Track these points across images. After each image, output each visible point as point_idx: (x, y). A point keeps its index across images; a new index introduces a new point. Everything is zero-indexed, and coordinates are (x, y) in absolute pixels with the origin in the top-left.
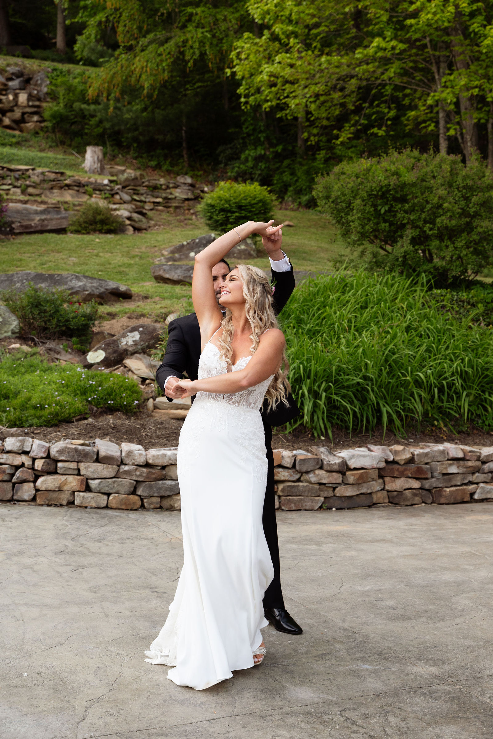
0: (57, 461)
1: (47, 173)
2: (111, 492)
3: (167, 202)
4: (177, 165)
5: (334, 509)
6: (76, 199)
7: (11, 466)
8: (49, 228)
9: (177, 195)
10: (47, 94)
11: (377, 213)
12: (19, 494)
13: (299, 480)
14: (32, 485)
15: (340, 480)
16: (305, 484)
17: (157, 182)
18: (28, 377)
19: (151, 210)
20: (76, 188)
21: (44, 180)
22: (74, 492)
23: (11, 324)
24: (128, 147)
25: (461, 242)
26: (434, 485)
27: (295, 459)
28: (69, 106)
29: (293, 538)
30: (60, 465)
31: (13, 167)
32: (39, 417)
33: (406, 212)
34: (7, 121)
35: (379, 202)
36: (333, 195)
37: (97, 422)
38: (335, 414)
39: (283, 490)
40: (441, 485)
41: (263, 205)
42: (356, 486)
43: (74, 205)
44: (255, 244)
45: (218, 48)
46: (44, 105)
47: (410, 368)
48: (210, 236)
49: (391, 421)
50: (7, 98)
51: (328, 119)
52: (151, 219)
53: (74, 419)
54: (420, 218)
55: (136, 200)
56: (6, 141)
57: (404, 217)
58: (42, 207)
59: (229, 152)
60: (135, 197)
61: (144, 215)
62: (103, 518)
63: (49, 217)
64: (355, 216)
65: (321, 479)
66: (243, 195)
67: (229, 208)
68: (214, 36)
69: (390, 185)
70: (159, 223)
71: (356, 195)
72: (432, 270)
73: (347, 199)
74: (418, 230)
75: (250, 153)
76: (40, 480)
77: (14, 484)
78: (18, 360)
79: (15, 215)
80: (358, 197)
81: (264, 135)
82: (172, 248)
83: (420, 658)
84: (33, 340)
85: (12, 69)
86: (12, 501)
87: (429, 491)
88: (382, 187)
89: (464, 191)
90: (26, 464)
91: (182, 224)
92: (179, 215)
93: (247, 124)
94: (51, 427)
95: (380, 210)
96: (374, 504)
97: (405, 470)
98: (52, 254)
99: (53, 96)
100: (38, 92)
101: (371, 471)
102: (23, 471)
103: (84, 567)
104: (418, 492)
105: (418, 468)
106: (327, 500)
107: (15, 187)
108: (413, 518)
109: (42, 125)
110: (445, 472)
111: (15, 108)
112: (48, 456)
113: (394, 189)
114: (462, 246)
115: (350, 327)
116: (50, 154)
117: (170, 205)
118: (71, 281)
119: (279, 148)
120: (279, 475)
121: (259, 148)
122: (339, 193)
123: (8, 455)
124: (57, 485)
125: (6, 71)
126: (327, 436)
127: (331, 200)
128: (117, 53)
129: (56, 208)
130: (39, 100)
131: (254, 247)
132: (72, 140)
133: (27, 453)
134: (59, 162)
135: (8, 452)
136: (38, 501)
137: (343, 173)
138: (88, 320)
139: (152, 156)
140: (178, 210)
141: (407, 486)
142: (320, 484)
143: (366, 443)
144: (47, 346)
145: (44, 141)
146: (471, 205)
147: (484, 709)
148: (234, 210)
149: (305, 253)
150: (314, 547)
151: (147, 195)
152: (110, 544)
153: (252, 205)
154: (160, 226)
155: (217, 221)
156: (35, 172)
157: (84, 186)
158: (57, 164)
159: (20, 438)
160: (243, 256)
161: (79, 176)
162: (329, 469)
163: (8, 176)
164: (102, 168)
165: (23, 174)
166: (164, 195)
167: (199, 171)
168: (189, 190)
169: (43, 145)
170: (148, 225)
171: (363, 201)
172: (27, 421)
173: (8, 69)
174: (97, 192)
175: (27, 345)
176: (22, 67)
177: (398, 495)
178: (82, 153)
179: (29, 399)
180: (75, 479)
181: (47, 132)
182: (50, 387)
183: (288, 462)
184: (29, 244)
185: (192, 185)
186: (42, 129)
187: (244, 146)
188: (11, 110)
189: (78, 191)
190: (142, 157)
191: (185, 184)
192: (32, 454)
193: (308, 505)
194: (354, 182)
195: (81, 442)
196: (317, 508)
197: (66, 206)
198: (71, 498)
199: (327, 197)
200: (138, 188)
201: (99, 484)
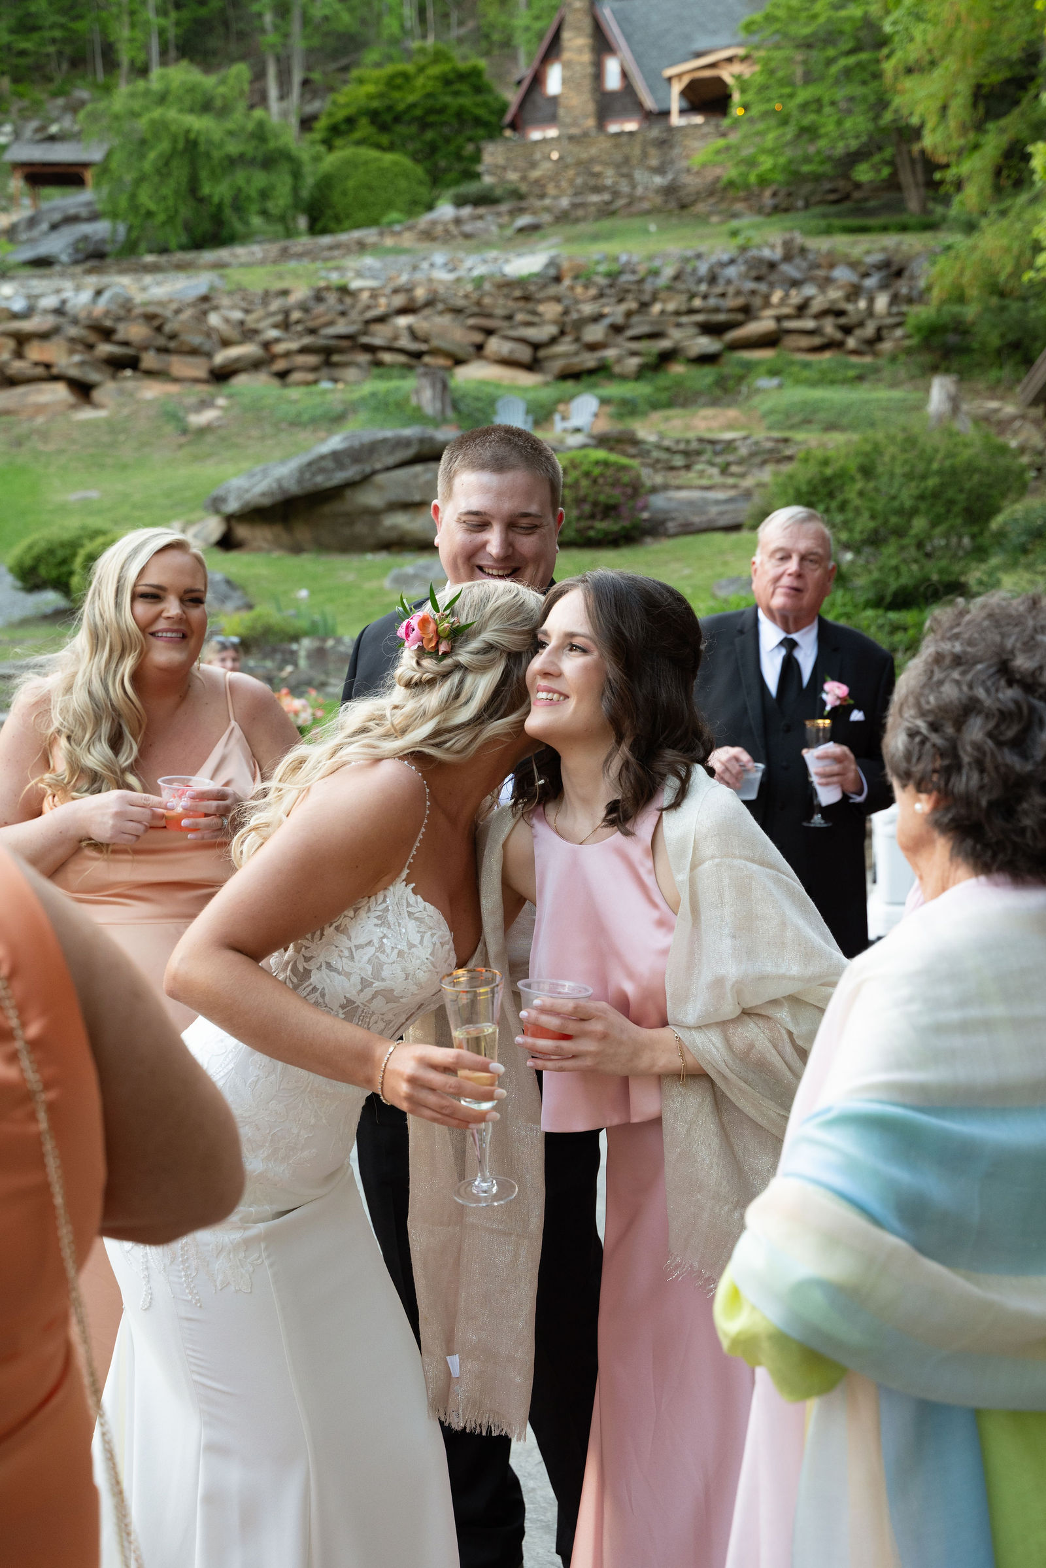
10: (926, 290)
46: (913, 310)
50: (857, 308)
85: (872, 259)
109: (906, 343)
111: (868, 321)
125: (862, 263)
130: (910, 302)
145: (903, 370)
173: (867, 258)
176: (894, 250)
181: (911, 353)
186: (904, 349)
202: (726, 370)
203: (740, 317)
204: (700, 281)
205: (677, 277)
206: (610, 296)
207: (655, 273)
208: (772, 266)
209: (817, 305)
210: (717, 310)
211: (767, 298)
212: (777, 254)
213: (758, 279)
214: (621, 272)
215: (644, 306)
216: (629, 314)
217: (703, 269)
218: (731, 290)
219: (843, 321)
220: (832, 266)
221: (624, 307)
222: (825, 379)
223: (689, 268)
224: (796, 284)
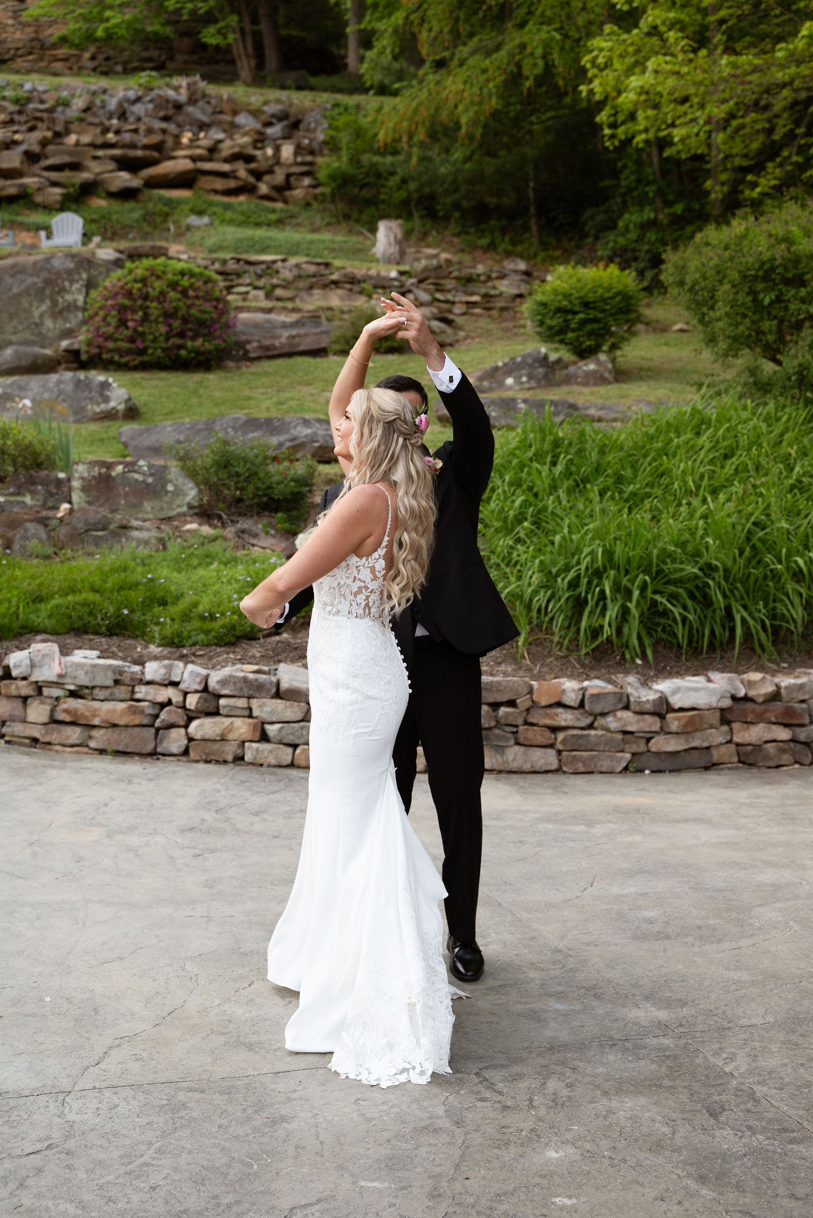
0: (220, 696)
1: (304, 266)
2: (298, 742)
3: (488, 302)
4: (521, 242)
5: (647, 772)
6: (348, 303)
7: (154, 704)
8: (301, 348)
9: (503, 289)
10: (325, 143)
11: (758, 305)
12: (164, 745)
14: (182, 731)
15: (656, 727)
16: (600, 733)
17: (472, 271)
18: (201, 572)
19: (463, 314)
20: (348, 286)
21: (299, 277)
22: (243, 742)
23: (186, 495)
24: (447, 218)
27: (584, 695)
28: (354, 160)
29: (555, 814)
30: (222, 702)
31: (254, 257)
32: (207, 632)
33: (803, 301)
34: (263, 188)
35: (760, 286)
36: (688, 279)
37: (294, 638)
38: (659, 624)
39: (564, 742)
41: (623, 299)
42: (683, 737)
43: (342, 312)
44: (613, 361)
45: (573, 55)
46: (319, 160)
47: (784, 551)
48: (539, 352)
49: (748, 635)
50: (265, 154)
51: (746, 156)
52: (461, 329)
53: (260, 635)
55: (439, 301)
56: (262, 219)
57: (799, 310)
58: (293, 318)
59: (600, 218)
60: (439, 296)
61: (449, 322)
62: (279, 781)
63: (302, 331)
64: (722, 309)
65: (625, 725)
66: (589, 286)
67: (569, 307)
68: (566, 36)
69: (775, 259)
70: (472, 334)
71: (724, 277)
73: (710, 286)
75: (632, 218)
76: (194, 724)
77: (158, 730)
78: (190, 547)
79: (253, 331)
80: (726, 281)
81: (654, 187)
82: (479, 373)
83: (647, 998)
84: (220, 518)
85: (271, 109)
86: (154, 754)
87: (806, 744)
88: (763, 263)
90: (174, 700)
91: (509, 334)
92: (505, 321)
93: (627, 172)
94: (225, 645)
95: (763, 300)
96: (714, 765)
97: (765, 711)
98: (298, 388)
99: (332, 146)
100: (311, 140)
101: (707, 713)
102: (169, 711)
103: (213, 851)
104: (786, 746)
105: (787, 708)
106: (637, 757)
107: (256, 288)
108: (768, 787)
109: (318, 191)
111: (276, 168)
112: (206, 689)
113: (780, 265)
115: (698, 487)
116: (326, 236)
117: (491, 305)
118: (295, 427)
119: (679, 208)
120: (559, 718)
121: (647, 209)
122: (698, 275)
123: (148, 687)
124: (218, 731)
125: (262, 112)
126: (644, 656)
127: (686, 287)
128: (421, 72)
129: (315, 318)
130: (312, 153)
131: (610, 366)
132: (361, 212)
133: (175, 684)
134: (337, 246)
135: (149, 683)
136: (192, 754)
137: (707, 244)
138: (301, 486)
139: (483, 231)
140: (505, 313)
141: (769, 737)
142: (625, 733)
143: (708, 670)
144: (239, 525)
145: (318, 216)
147: (706, 1076)
148: (577, 309)
149: (695, 372)
150: (582, 828)
151: (457, 291)
152: (270, 818)
153: (604, 301)
154: (473, 338)
155: (551, 328)
156: (287, 264)
157: (359, 282)
158: (334, 250)
159: (166, 662)
160: (592, 382)
161: (353, 267)
162: (638, 709)
163: (245, 272)
164: (402, 253)
165: (268, 268)
166: (483, 291)
167: (555, 249)
168: (522, 280)
169: (318, 222)
170: (456, 338)
171: (734, 286)
172: (189, 637)
173: (266, 108)
174: (380, 291)
175: (210, 526)
176: (287, 104)
177: (753, 751)
178: (373, 230)
179: (195, 605)
180: (244, 723)
181: (323, 201)
182: (229, 587)
183: (571, 698)
184: (267, 374)
185: (527, 273)
186: (315, 197)
187: (624, 207)
188: (270, 171)
189: (351, 290)
190: (467, 233)
191: (515, 271)
192: (182, 686)
193: (605, 765)
194: (719, 256)
195: (255, 667)
196: (619, 769)
197: (329, 313)
198: (239, 751)
199: (681, 283)
200: (442, 282)
201: (280, 730)
202: (150, 206)
203: (156, 154)
204: (110, 118)
205: (86, 110)
206: (19, 123)
207: (66, 104)
208: (178, 107)
209: (227, 148)
210: (133, 146)
211: (177, 137)
212: (183, 96)
213: (166, 119)
214: (29, 100)
215: (57, 135)
216: (44, 143)
217: (113, 104)
218: (142, 128)
219: (253, 166)
220: (235, 113)
221: (37, 135)
222: (247, 221)
223: (98, 102)
224: (203, 126)
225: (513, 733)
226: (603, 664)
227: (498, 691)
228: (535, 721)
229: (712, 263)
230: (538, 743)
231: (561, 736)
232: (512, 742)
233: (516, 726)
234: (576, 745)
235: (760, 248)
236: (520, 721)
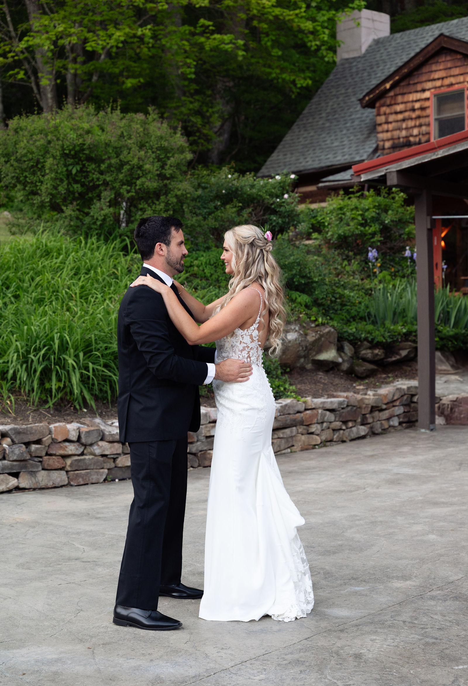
5: (117, 480)
11: (69, 173)
13: (82, 454)
15: (120, 451)
16: (91, 457)
25: (159, 204)
26: (200, 449)
33: (101, 173)
35: (70, 161)
36: (18, 153)
39: (71, 466)
40: (205, 448)
54: (115, 180)
57: (98, 179)
65: (104, 451)
71: (45, 154)
72: (129, 234)
73: (35, 158)
74: (113, 192)
80: (48, 156)
83: (388, 577)
87: (195, 454)
88: (75, 146)
89: (158, 152)
95: (71, 171)
106: (110, 471)
110: (208, 435)
113: (89, 148)
114: (161, 209)
120: (67, 449)
122: (25, 151)
126: (86, 406)
142: (103, 456)
146: (167, 167)
162: (111, 439)
171: (55, 160)
183: (73, 436)
193: (94, 478)
196: (102, 480)
225: (40, 462)
226: (63, 413)
227: (31, 433)
228: (54, 452)
229: (38, 143)
230: (56, 467)
231: (69, 461)
232: (40, 468)
233: (41, 457)
234: (78, 467)
235: (72, 136)
236: (44, 453)
